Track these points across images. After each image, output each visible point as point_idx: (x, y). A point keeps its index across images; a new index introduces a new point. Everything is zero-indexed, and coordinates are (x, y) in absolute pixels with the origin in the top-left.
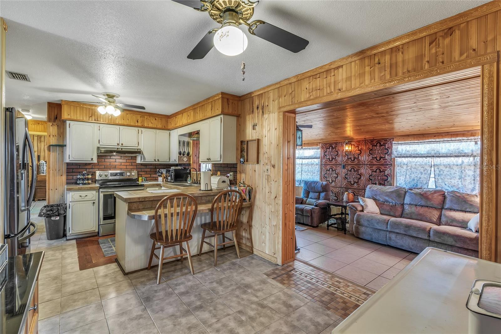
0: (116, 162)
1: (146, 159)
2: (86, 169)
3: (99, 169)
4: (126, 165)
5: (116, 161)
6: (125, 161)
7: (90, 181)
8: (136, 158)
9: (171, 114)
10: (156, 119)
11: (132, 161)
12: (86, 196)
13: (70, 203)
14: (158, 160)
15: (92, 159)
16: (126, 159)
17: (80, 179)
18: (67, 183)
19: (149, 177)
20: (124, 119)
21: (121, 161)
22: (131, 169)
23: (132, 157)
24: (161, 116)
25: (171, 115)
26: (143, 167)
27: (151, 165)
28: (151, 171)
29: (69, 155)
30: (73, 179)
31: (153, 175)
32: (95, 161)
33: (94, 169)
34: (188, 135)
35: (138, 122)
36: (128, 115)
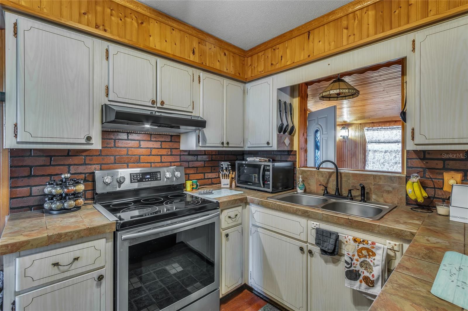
0: (139, 147)
1: (208, 142)
2: (69, 165)
3: (101, 164)
4: (161, 155)
5: (140, 145)
6: (157, 145)
7: (81, 201)
8: (180, 138)
9: (249, 49)
10: (225, 54)
11: (170, 145)
12: (76, 259)
13: (17, 299)
14: (228, 143)
15: (89, 138)
16: (161, 142)
17: (52, 197)
18: (11, 209)
19: (201, 179)
20: (166, 41)
21: (150, 145)
22: (171, 162)
23: (171, 136)
24: (234, 50)
25: (251, 50)
26: (190, 158)
27: (205, 154)
28: (204, 166)
29: (16, 125)
30: (30, 195)
31: (208, 174)
32: (97, 144)
33: (90, 166)
34: (289, 90)
35: (194, 53)
36: (174, 32)
